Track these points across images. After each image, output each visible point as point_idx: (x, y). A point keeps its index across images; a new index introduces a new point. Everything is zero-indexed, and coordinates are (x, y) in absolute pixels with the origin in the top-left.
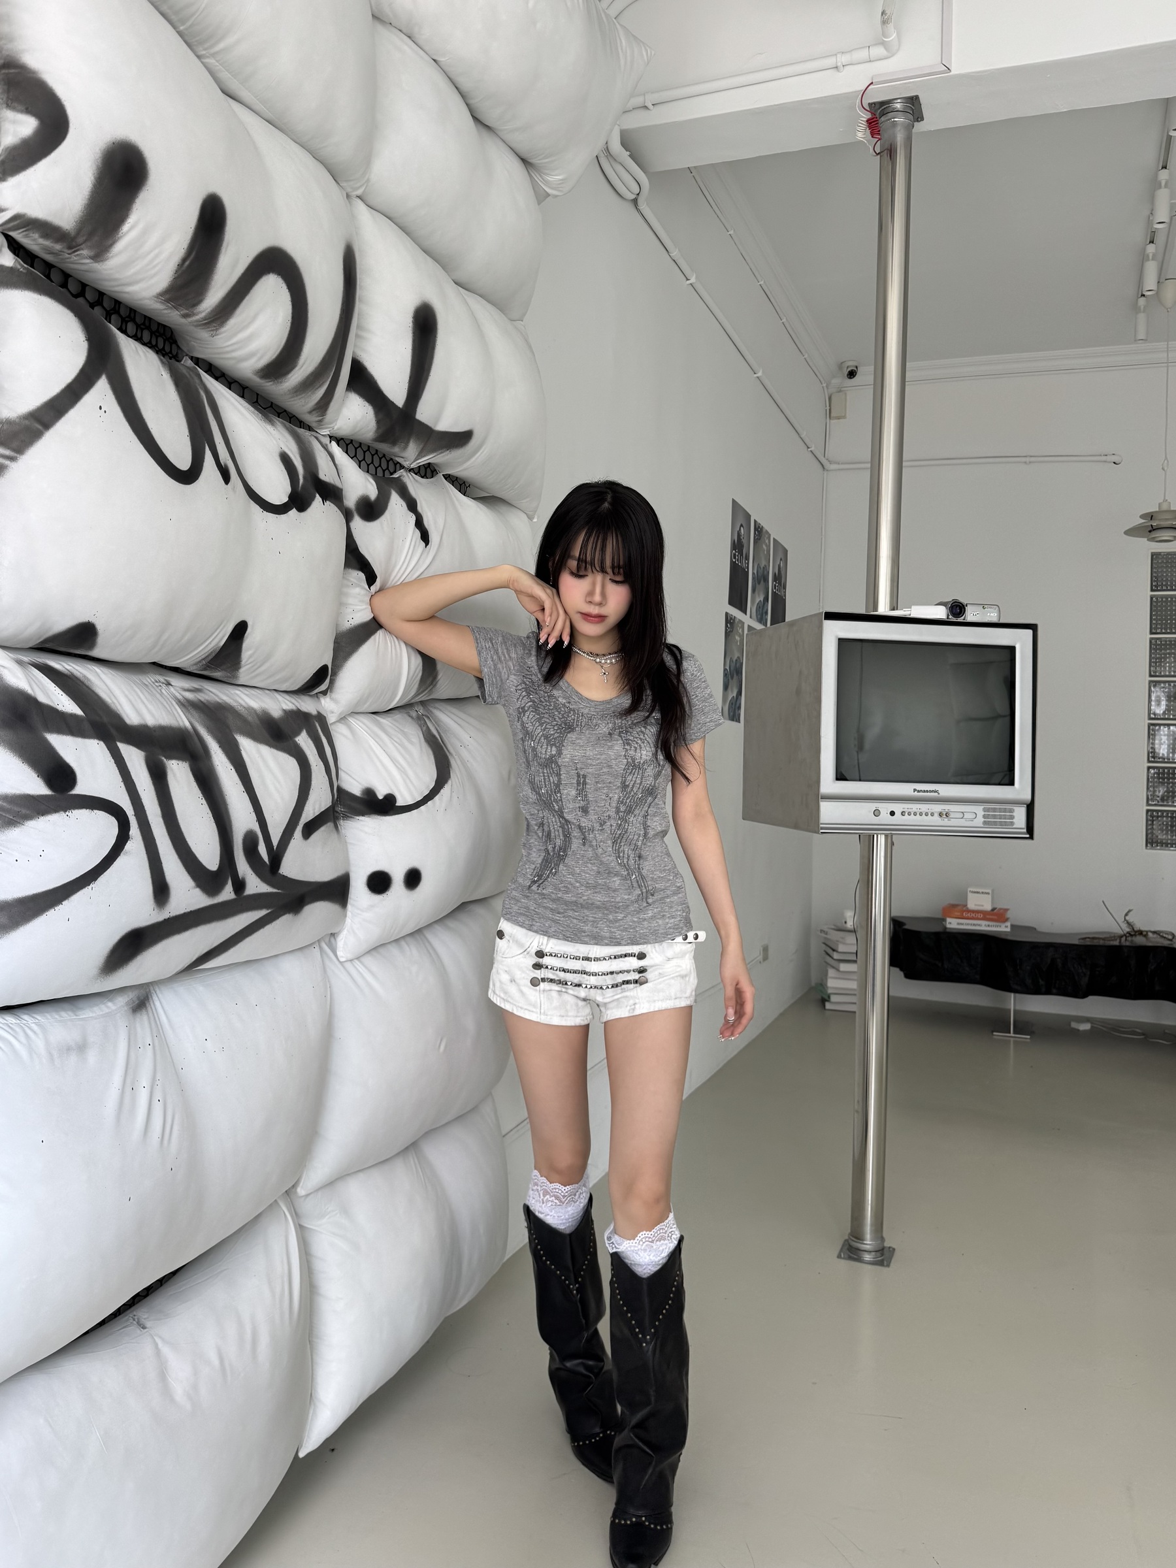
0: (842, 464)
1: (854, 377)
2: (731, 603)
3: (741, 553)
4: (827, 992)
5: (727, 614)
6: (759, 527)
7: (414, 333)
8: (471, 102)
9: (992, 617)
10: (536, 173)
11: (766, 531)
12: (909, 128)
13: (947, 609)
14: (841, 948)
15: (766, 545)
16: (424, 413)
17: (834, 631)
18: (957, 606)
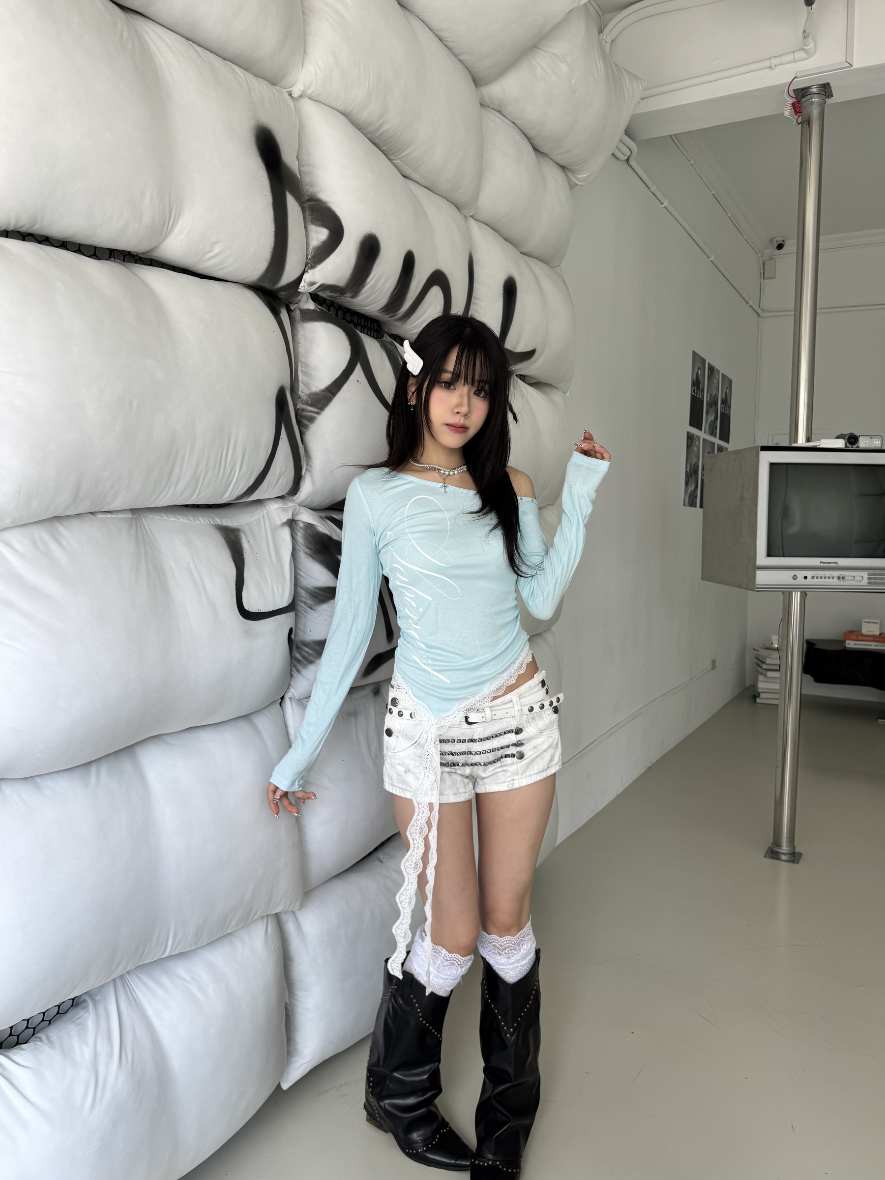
0: (773, 312)
1: (782, 248)
2: (692, 424)
3: (698, 388)
4: (757, 691)
5: (688, 433)
6: (711, 367)
7: (504, 296)
8: (534, 142)
9: (877, 443)
10: (571, 174)
11: (717, 369)
12: (822, 105)
13: (845, 440)
14: (768, 661)
15: (716, 379)
16: (509, 344)
17: (767, 458)
18: (852, 437)
